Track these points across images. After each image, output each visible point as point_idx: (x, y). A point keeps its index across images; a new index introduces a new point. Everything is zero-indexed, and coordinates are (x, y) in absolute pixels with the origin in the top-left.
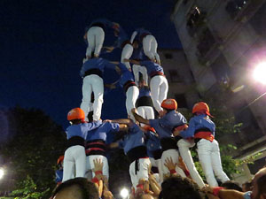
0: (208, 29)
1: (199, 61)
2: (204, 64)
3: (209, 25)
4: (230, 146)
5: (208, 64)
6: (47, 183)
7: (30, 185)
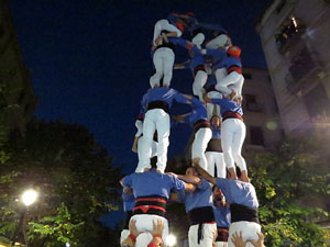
0: (305, 48)
2: (294, 93)
4: (320, 210)
5: (299, 94)
6: (83, 215)
7: (63, 214)
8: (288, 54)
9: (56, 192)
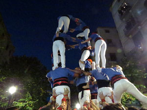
1: (125, 34)
3: (133, 14)
4: (142, 86)
5: (130, 36)
6: (37, 97)
7: (29, 97)
8: (124, 20)
9: (25, 87)
